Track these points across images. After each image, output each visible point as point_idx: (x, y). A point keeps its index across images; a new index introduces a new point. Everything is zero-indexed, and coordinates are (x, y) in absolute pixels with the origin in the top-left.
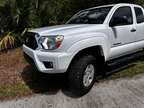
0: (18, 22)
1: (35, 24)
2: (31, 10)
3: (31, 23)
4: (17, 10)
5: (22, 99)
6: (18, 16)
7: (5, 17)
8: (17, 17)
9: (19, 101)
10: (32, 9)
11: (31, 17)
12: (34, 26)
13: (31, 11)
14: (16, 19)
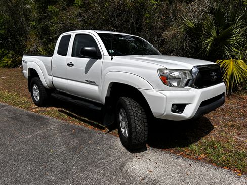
0: (209, 49)
1: (237, 53)
2: (236, 28)
3: (230, 51)
4: (212, 31)
5: (185, 160)
6: (211, 39)
7: (192, 42)
8: (209, 42)
9: (180, 160)
10: (239, 26)
11: (233, 40)
12: (235, 55)
13: (236, 31)
14: (207, 44)
